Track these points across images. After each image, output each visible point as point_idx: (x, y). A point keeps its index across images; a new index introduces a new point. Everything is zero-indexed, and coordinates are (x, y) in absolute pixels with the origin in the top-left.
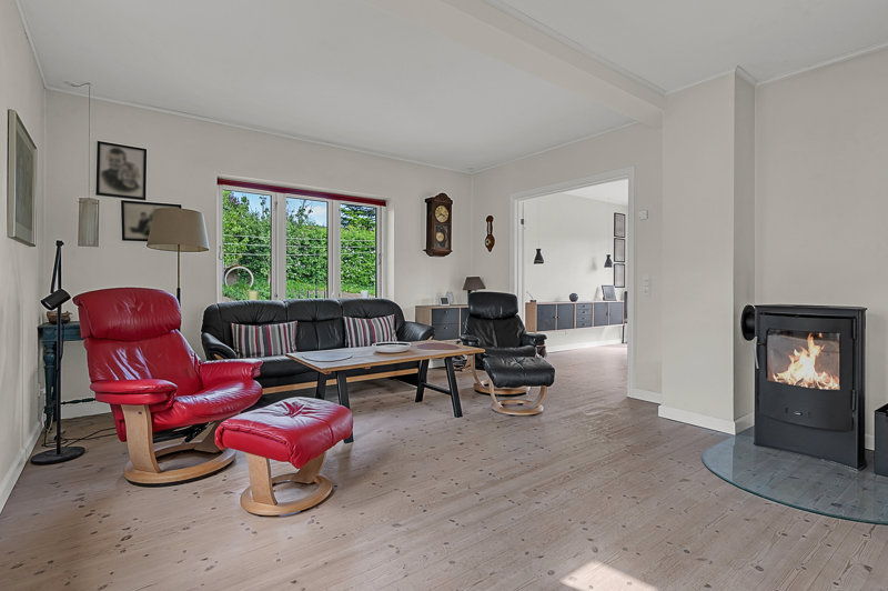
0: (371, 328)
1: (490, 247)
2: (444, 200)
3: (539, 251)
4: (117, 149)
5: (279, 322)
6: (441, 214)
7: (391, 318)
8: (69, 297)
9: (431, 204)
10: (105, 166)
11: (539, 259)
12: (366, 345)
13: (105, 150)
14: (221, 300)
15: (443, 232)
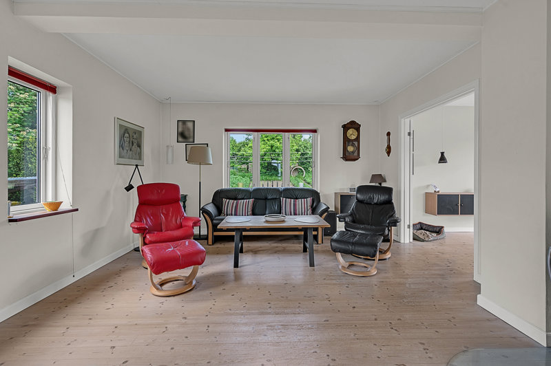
0: (295, 205)
1: (389, 153)
2: (354, 125)
3: (442, 153)
4: (184, 122)
5: (246, 199)
6: (352, 134)
7: (309, 200)
8: (133, 187)
9: (345, 128)
10: (180, 130)
11: (443, 159)
12: (291, 215)
13: (180, 123)
14: (224, 187)
15: (353, 145)
